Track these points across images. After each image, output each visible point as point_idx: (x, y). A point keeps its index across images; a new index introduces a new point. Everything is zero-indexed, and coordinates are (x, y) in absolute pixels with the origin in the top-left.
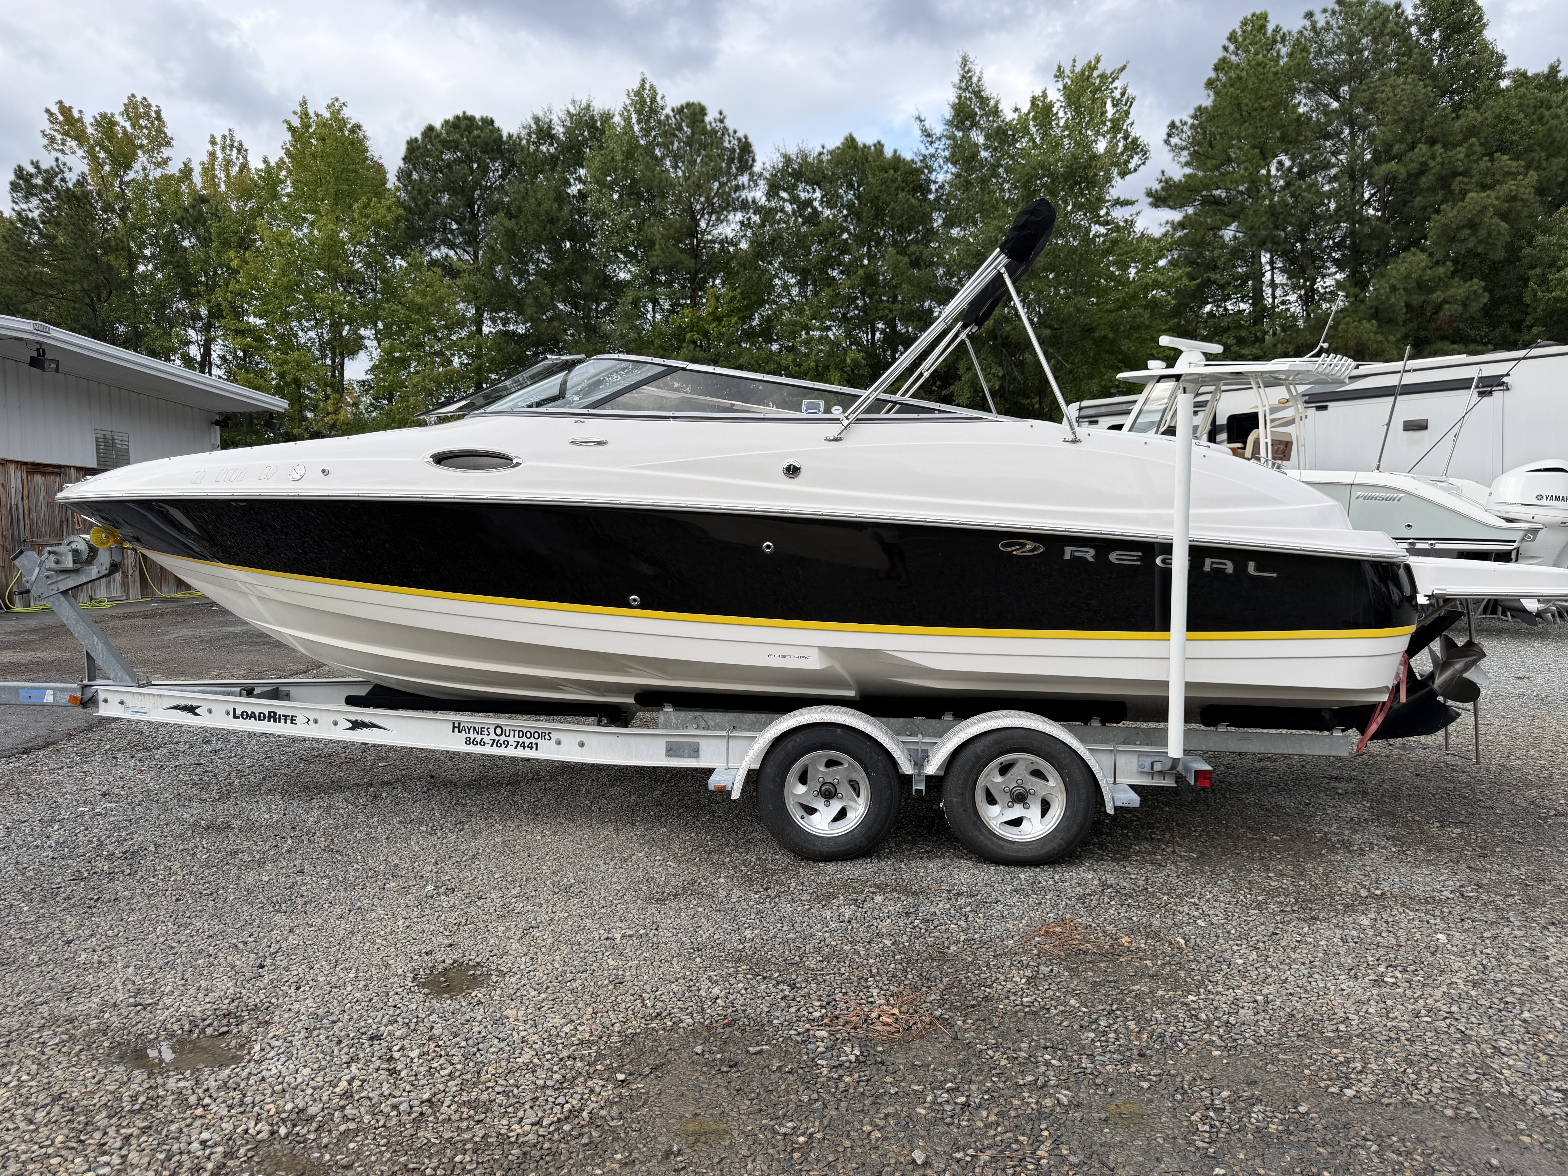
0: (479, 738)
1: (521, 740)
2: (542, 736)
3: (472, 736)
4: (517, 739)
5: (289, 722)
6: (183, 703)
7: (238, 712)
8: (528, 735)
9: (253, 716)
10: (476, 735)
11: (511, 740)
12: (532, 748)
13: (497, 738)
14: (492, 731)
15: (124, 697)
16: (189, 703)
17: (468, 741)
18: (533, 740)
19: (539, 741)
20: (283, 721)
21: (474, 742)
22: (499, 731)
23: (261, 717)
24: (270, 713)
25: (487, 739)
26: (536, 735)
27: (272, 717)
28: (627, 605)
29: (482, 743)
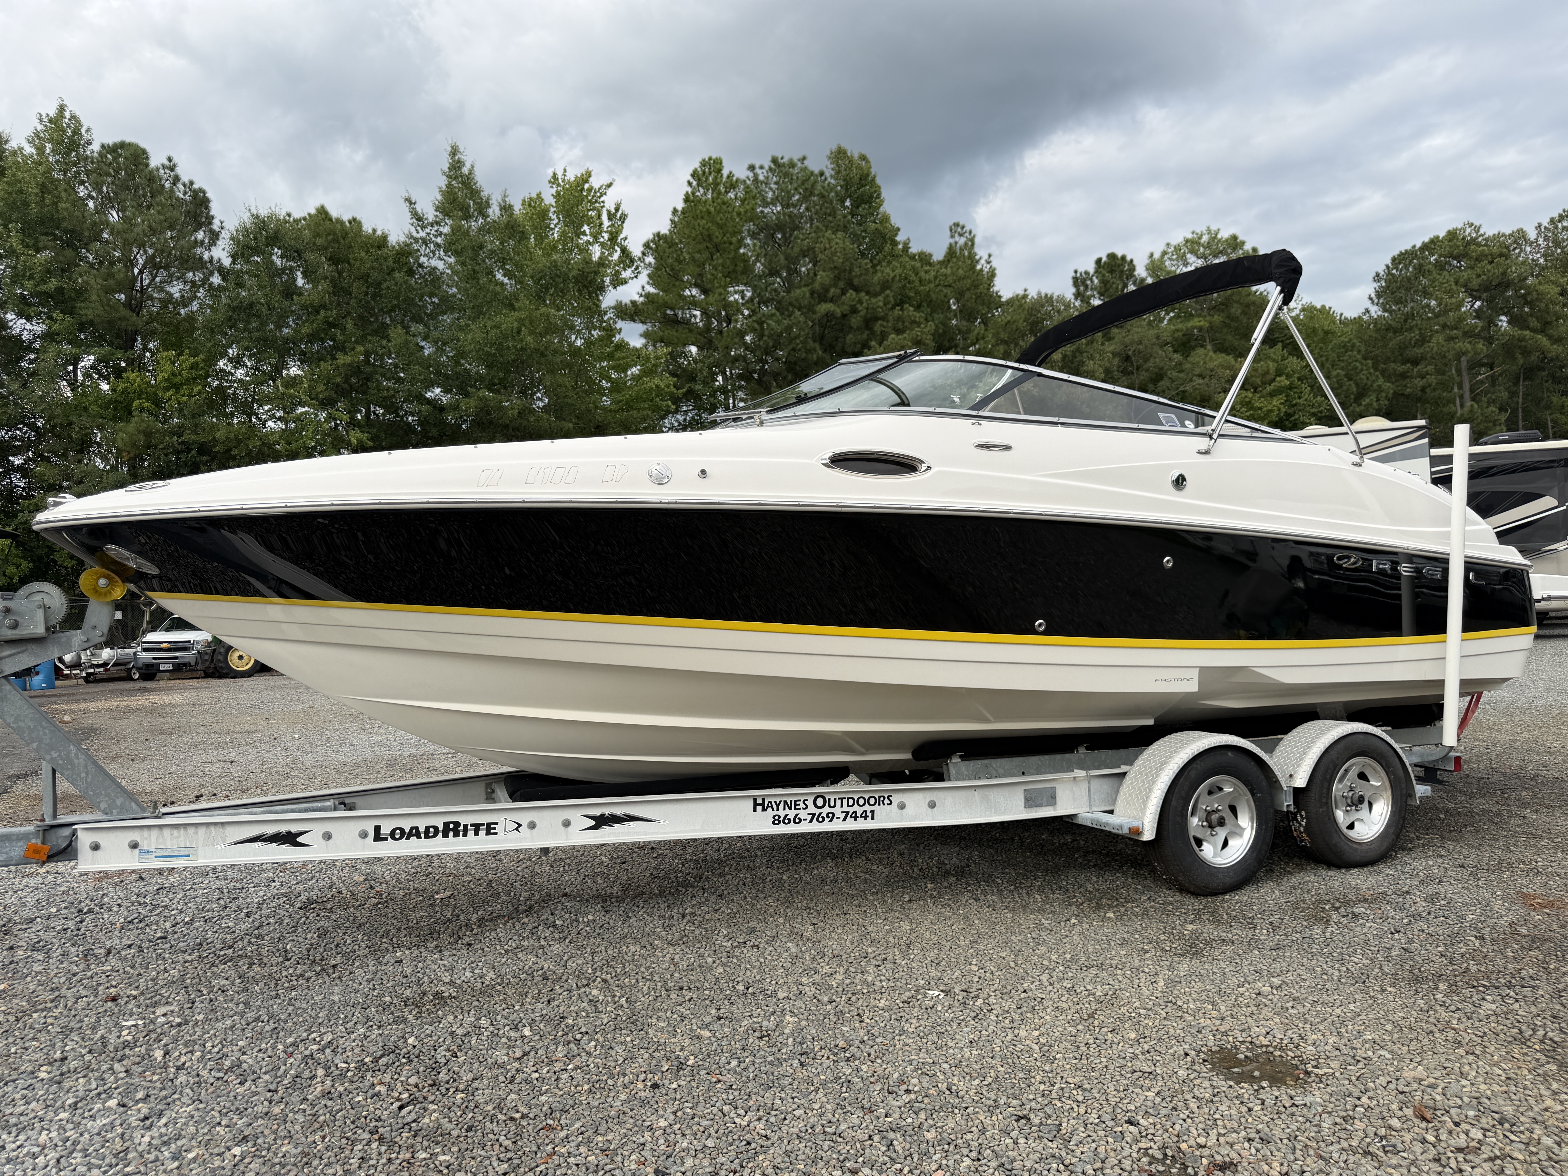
0: (792, 814)
1: (851, 810)
2: (880, 801)
3: (782, 813)
4: (845, 809)
5: (482, 832)
6: (271, 830)
7: (385, 831)
8: (861, 802)
9: (414, 832)
10: (787, 811)
11: (838, 811)
12: (866, 817)
13: (817, 811)
14: (810, 803)
15: (135, 836)
16: (283, 829)
17: (776, 820)
18: (867, 808)
19: (876, 808)
20: (471, 833)
21: (786, 821)
22: (820, 802)
23: (430, 832)
24: (446, 825)
25: (803, 814)
26: (872, 801)
27: (452, 829)
28: (1033, 632)
29: (797, 820)
